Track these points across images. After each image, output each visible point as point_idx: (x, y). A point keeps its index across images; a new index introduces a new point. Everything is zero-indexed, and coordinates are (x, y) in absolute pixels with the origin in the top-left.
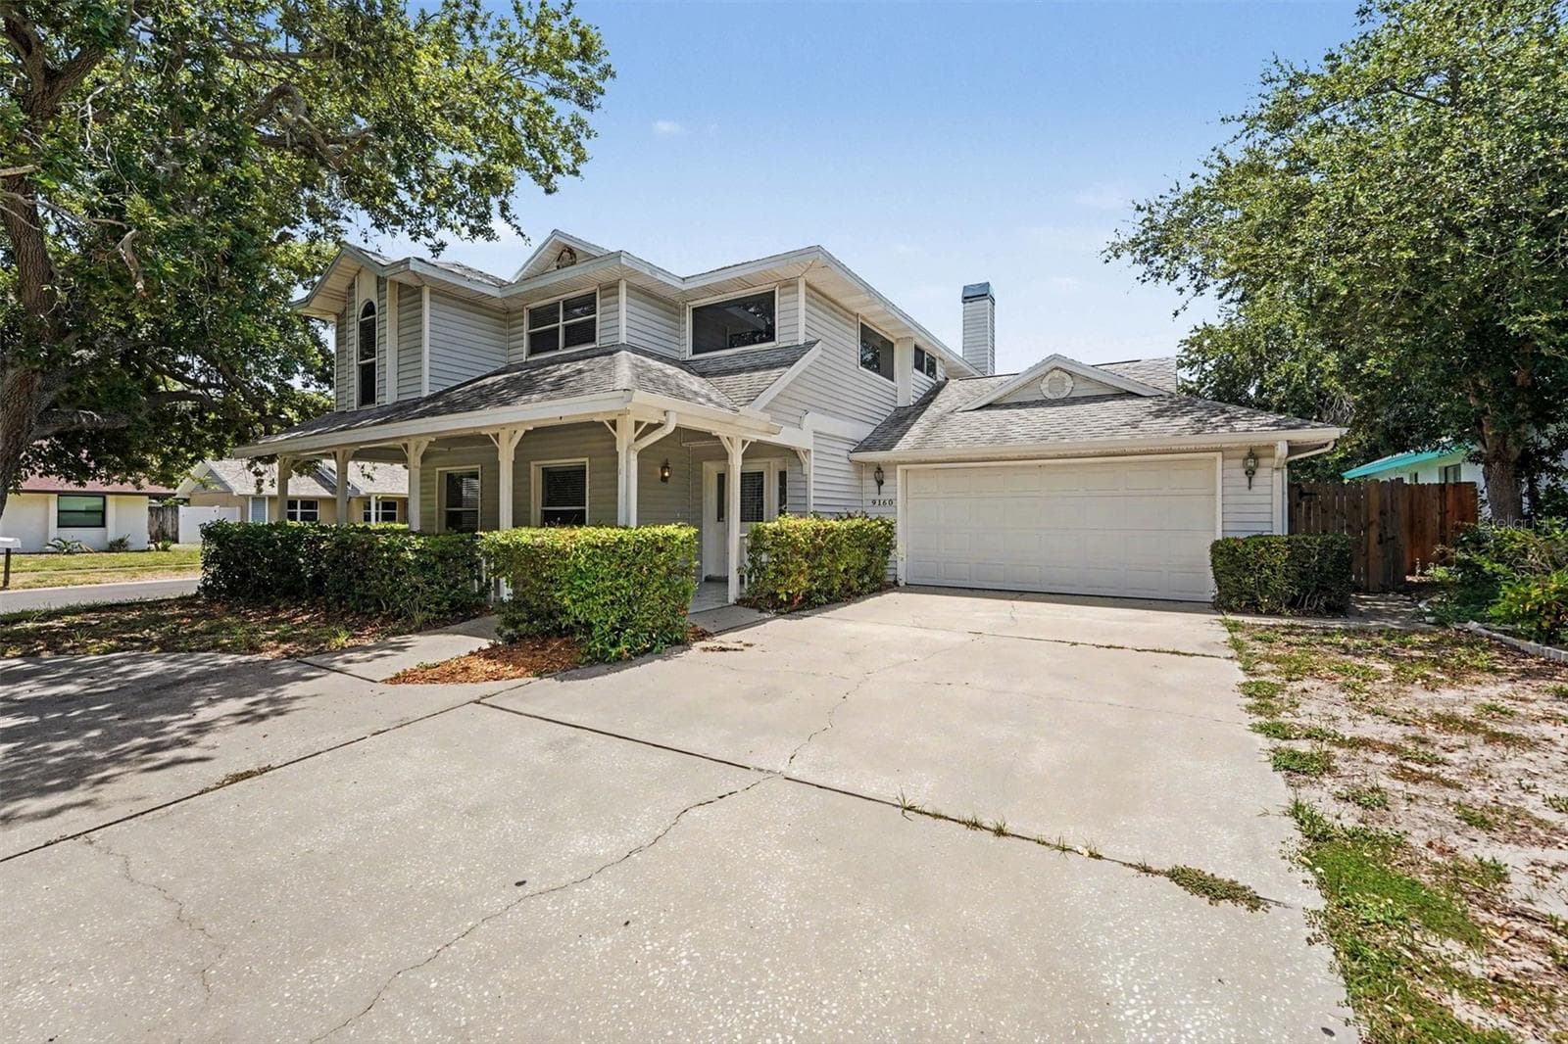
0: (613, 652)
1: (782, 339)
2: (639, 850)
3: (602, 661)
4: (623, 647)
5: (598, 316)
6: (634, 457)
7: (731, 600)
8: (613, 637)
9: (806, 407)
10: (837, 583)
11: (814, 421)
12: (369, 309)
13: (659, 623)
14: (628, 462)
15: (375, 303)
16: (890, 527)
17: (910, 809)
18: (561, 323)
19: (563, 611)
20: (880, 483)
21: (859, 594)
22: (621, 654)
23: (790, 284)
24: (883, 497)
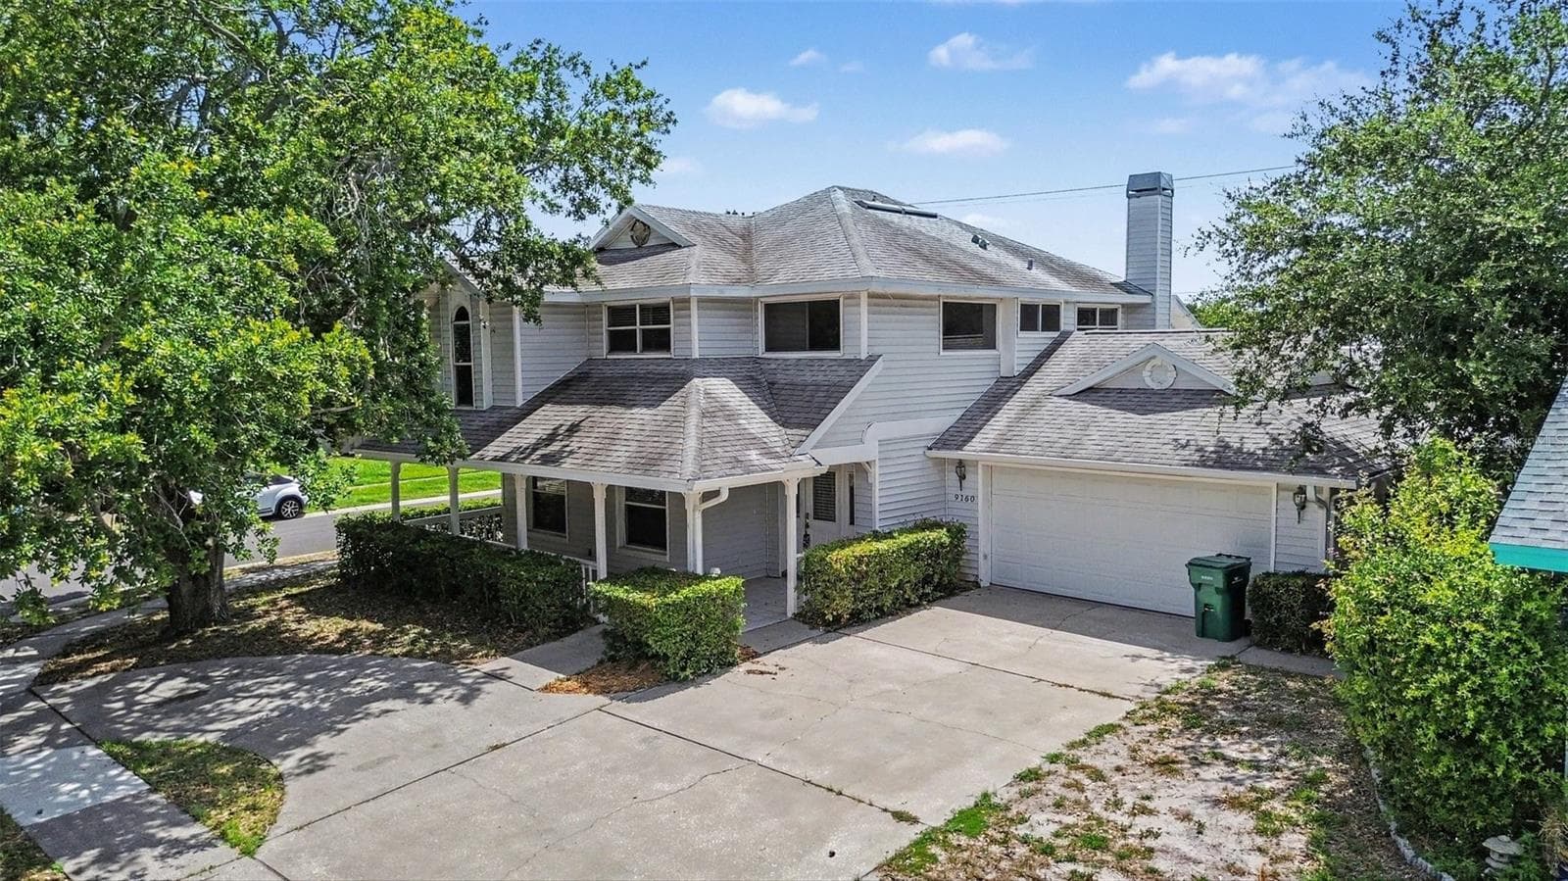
0: (682, 675)
1: (845, 352)
2: (683, 790)
3: (677, 681)
4: (688, 672)
5: (672, 326)
6: (699, 516)
7: (789, 615)
8: (682, 664)
9: (867, 419)
10: (888, 600)
11: (881, 430)
12: (462, 314)
13: (715, 651)
14: (694, 519)
15: (469, 311)
16: (958, 533)
17: (809, 782)
18: (638, 327)
19: (648, 646)
20: (962, 477)
21: (918, 605)
22: (687, 676)
23: (853, 297)
24: (965, 493)
